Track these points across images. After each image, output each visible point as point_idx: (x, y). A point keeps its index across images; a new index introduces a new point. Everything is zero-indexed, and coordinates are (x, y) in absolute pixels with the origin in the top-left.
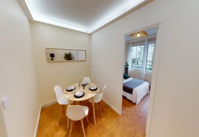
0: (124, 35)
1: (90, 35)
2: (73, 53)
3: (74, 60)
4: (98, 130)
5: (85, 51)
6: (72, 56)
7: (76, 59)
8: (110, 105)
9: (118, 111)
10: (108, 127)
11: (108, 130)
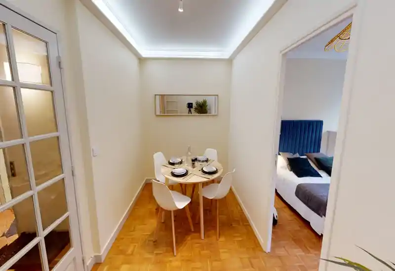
0: (281, 52)
1: (230, 61)
2: (210, 101)
3: (210, 113)
4: (203, 250)
5: (217, 95)
6: (208, 107)
7: (213, 113)
8: (252, 222)
9: (263, 242)
10: (224, 256)
11: (220, 260)
